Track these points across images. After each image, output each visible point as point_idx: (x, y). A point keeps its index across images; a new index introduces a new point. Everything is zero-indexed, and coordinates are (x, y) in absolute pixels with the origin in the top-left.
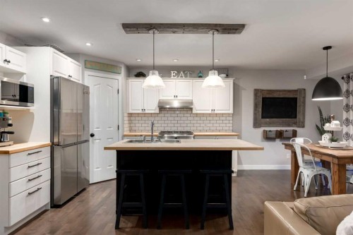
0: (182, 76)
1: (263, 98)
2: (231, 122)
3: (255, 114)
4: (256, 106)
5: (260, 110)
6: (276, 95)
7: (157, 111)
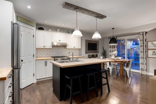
0: (62, 32)
1: (88, 43)
2: (78, 52)
3: (86, 49)
4: (86, 46)
5: (87, 47)
6: (92, 42)
7: (51, 47)
